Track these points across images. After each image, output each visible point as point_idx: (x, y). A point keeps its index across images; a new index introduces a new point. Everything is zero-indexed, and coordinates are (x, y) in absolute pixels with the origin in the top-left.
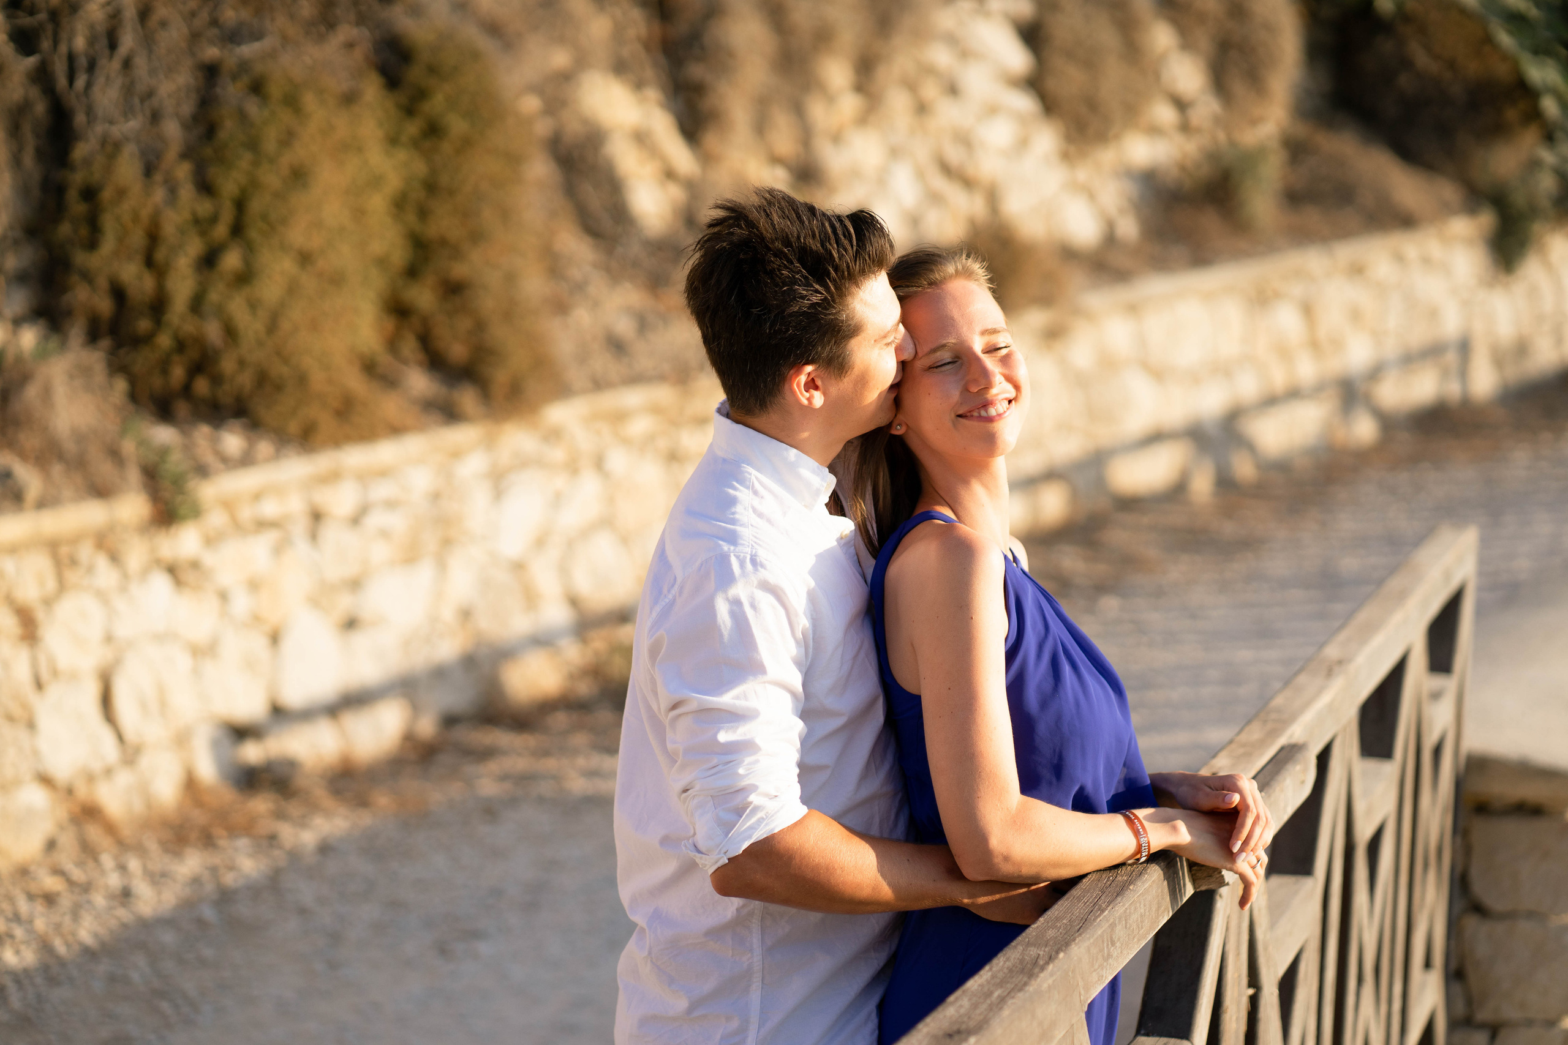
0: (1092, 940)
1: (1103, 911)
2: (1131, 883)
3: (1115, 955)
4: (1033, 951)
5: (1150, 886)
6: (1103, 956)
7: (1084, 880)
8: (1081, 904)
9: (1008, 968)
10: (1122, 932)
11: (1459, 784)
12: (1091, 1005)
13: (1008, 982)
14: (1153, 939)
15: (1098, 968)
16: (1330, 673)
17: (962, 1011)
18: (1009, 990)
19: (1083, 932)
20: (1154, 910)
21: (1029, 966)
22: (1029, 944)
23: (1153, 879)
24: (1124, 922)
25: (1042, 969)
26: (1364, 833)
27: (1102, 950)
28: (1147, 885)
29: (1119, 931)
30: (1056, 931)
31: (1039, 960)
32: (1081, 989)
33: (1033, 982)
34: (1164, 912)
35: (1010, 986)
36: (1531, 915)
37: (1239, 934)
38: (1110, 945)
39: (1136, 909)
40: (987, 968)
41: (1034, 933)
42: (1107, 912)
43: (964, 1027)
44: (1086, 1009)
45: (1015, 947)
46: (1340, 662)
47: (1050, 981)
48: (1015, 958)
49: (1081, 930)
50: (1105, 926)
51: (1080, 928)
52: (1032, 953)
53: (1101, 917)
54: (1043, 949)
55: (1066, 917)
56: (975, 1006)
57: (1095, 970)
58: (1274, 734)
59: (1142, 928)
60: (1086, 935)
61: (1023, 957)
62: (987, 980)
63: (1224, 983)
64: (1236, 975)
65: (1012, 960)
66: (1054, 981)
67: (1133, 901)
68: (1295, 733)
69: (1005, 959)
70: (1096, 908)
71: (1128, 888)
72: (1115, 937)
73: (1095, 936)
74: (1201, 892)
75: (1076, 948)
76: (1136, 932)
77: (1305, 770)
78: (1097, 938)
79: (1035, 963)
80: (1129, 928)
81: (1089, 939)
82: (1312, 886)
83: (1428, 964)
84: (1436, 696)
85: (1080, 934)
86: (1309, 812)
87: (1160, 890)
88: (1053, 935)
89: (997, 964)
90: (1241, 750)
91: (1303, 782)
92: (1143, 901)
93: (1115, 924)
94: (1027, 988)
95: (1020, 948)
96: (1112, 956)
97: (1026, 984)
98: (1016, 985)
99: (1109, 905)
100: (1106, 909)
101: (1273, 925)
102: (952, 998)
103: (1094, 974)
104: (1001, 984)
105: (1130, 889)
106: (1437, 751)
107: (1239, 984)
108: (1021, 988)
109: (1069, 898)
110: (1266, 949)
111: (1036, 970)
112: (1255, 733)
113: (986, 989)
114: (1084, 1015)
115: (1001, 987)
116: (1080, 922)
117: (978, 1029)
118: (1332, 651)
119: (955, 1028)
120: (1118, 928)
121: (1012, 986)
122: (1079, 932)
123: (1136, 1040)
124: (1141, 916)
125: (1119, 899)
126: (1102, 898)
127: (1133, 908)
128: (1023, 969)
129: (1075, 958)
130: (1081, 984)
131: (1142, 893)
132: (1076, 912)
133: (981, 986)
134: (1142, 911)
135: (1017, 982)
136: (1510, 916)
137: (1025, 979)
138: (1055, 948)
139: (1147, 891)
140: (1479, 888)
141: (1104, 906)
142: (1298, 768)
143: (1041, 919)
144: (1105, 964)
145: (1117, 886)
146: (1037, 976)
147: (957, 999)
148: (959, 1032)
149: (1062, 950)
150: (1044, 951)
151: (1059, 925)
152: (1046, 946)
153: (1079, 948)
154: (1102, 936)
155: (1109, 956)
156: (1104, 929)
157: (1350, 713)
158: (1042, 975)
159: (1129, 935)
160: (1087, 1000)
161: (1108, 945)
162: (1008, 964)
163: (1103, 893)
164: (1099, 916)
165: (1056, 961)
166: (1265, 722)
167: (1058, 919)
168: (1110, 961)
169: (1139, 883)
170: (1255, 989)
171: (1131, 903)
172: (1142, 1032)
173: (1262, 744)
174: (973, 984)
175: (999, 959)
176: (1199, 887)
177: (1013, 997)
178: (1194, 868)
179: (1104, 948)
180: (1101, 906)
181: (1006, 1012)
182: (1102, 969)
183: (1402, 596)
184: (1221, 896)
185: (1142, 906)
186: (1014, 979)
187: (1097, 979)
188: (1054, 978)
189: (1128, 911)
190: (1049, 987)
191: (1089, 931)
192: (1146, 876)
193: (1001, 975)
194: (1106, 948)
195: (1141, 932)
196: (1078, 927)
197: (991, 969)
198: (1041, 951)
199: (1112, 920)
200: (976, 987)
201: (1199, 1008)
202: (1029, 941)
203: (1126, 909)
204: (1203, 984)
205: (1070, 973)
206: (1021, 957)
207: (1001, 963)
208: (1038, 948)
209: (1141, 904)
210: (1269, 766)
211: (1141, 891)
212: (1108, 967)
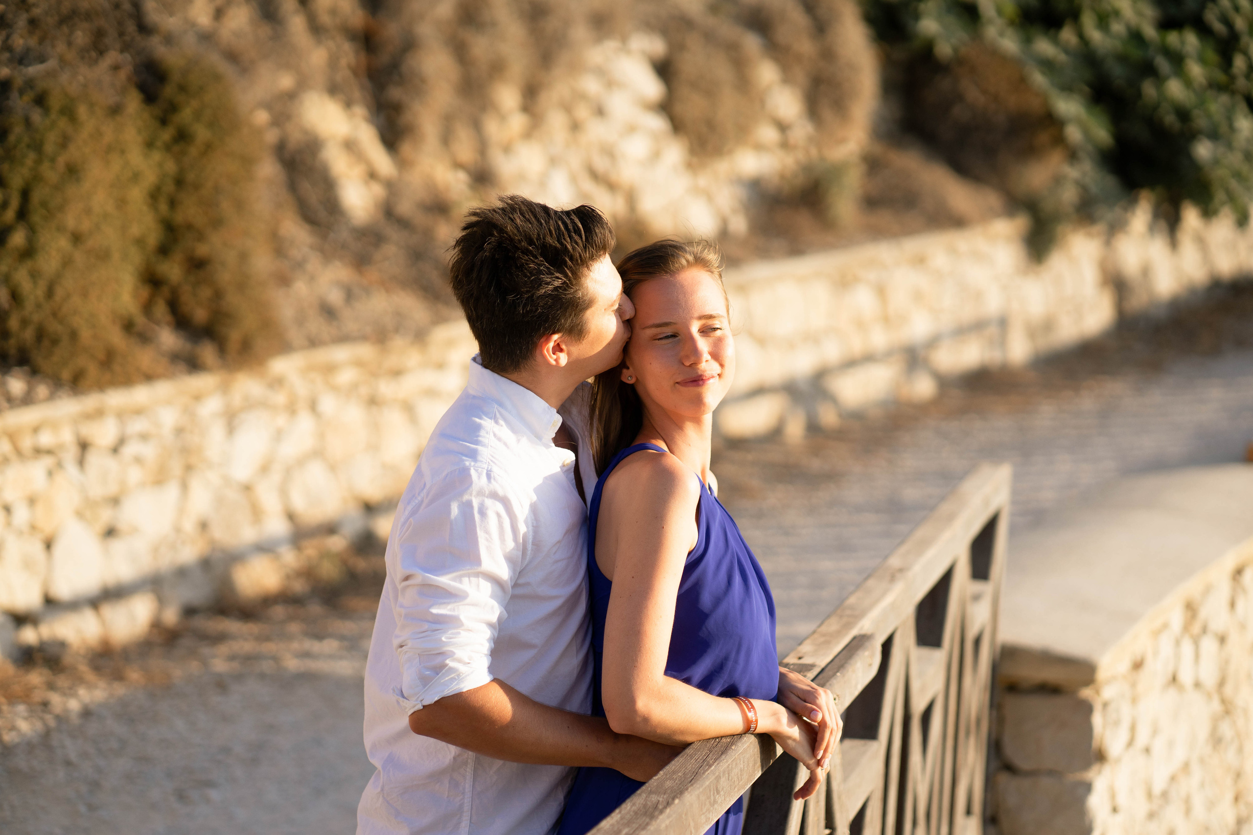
0: (701, 790)
1: (710, 766)
2: (733, 744)
3: (719, 801)
4: (654, 798)
5: (748, 746)
6: (710, 802)
8: (693, 761)
9: (634, 811)
10: (725, 783)
11: (995, 668)
13: (634, 823)
14: (750, 789)
15: (706, 812)
16: (893, 578)
18: (634, 829)
19: (694, 783)
20: (751, 765)
21: (650, 810)
22: (651, 792)
23: (750, 741)
24: (727, 775)
25: (661, 812)
26: (918, 706)
27: (709, 798)
28: (746, 746)
29: (723, 782)
30: (673, 782)
31: (658, 805)
32: (692, 829)
33: (654, 823)
35: (635, 826)
36: (1052, 773)
38: (716, 794)
39: (736, 764)
40: (617, 811)
41: (656, 784)
42: (713, 767)
45: (640, 794)
46: (901, 570)
47: (667, 822)
48: (639, 804)
49: (693, 781)
50: (712, 778)
51: (692, 780)
52: (653, 799)
53: (709, 771)
54: (662, 796)
55: (681, 771)
57: (703, 814)
58: (848, 626)
60: (696, 785)
61: (646, 802)
62: (617, 821)
63: (806, 824)
64: (816, 819)
65: (637, 806)
66: (670, 822)
67: (735, 759)
68: (864, 626)
69: (631, 804)
70: (705, 764)
71: (731, 748)
72: (720, 787)
75: (688, 796)
76: (736, 783)
77: (872, 656)
78: (705, 788)
79: (656, 807)
80: (731, 780)
81: (699, 788)
82: (877, 748)
83: (969, 812)
84: (976, 598)
85: (692, 785)
86: (875, 690)
88: (670, 785)
89: (626, 808)
90: (822, 639)
91: (870, 665)
92: (742, 758)
93: (720, 777)
94: (649, 827)
95: (644, 795)
96: (717, 802)
97: (647, 824)
98: (640, 825)
99: (716, 761)
100: (713, 765)
101: (845, 778)
103: (703, 817)
104: (628, 824)
105: (732, 749)
106: (977, 642)
107: (818, 826)
108: (644, 827)
109: (684, 756)
110: (839, 798)
111: (656, 813)
112: (833, 625)
113: (616, 829)
115: (628, 826)
116: (692, 775)
118: (895, 561)
120: (723, 780)
121: (637, 826)
122: (691, 783)
124: (741, 770)
125: (723, 757)
126: (710, 756)
127: (734, 764)
128: (646, 812)
129: (688, 804)
130: (692, 824)
132: (689, 767)
133: (612, 825)
134: (742, 766)
135: (641, 823)
136: (1033, 774)
137: (648, 820)
138: (672, 795)
139: (745, 750)
140: (1011, 751)
141: (711, 762)
142: (867, 653)
144: (712, 808)
145: (721, 747)
146: (657, 818)
149: (677, 798)
150: (663, 798)
151: (675, 777)
152: (665, 794)
153: (691, 795)
154: (709, 786)
155: (715, 802)
156: (711, 780)
157: (908, 611)
158: (661, 817)
159: (731, 785)
161: (714, 793)
162: (634, 808)
163: (711, 751)
164: (707, 770)
165: (673, 806)
166: (841, 617)
167: (674, 772)
168: (716, 806)
169: (740, 744)
170: (831, 830)
171: (733, 761)
173: (839, 634)
175: (627, 805)
179: (711, 796)
180: (709, 762)
182: (709, 812)
183: (951, 518)
185: (742, 762)
186: (638, 820)
187: (705, 821)
188: (671, 819)
189: (730, 766)
190: (667, 827)
191: (698, 782)
193: (628, 817)
194: (712, 796)
195: (740, 783)
196: (690, 779)
197: (620, 812)
198: (660, 797)
199: (717, 774)
200: (608, 826)
202: (651, 790)
203: (729, 764)
204: (789, 825)
205: (684, 816)
206: (644, 803)
207: (629, 808)
208: (658, 796)
209: (740, 761)
210: (844, 652)
211: (741, 751)
212: (714, 810)
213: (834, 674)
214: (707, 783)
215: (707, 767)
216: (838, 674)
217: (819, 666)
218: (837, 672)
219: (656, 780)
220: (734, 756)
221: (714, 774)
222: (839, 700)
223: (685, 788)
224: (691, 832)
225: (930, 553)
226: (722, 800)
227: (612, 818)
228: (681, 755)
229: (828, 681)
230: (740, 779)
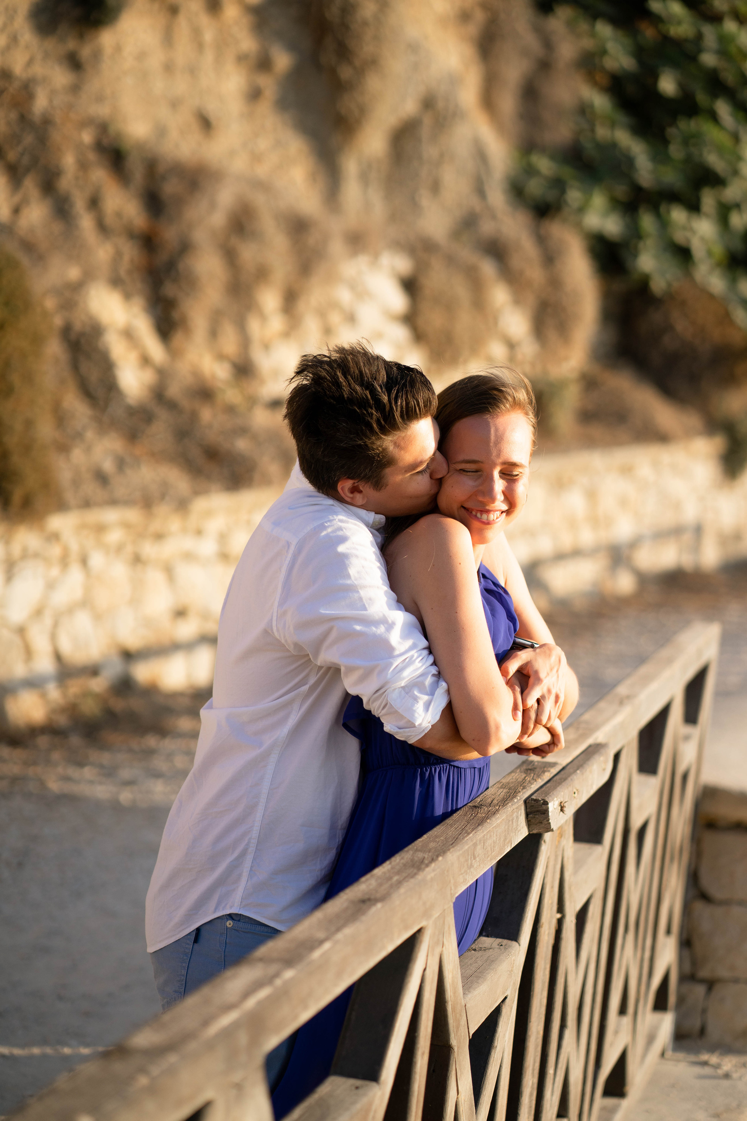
0: (461, 852)
1: (469, 834)
2: (488, 818)
3: (475, 866)
4: (420, 855)
5: (501, 822)
6: (467, 865)
7: (454, 815)
8: (453, 829)
9: (402, 863)
10: (481, 851)
11: (698, 805)
12: (457, 898)
13: (403, 872)
16: (622, 702)
17: (371, 887)
18: (404, 877)
19: (455, 846)
20: (502, 840)
21: (417, 863)
22: (417, 850)
23: (503, 818)
24: (482, 844)
25: (427, 866)
26: (636, 823)
27: (467, 861)
28: (499, 821)
29: (479, 850)
30: (436, 844)
31: (424, 860)
32: (452, 886)
33: (421, 873)
34: (508, 843)
35: (404, 875)
36: (742, 902)
37: (554, 872)
38: (473, 859)
39: (490, 836)
40: (388, 862)
41: (420, 844)
42: (471, 835)
43: (372, 897)
44: (454, 900)
45: (407, 851)
47: (432, 875)
48: (407, 858)
49: (454, 844)
50: (470, 844)
52: (419, 856)
53: (468, 838)
54: (427, 854)
55: (442, 836)
56: (380, 885)
57: (462, 874)
58: (584, 736)
59: (494, 851)
60: (457, 848)
62: (388, 870)
63: (541, 906)
64: (550, 902)
65: (405, 859)
66: (435, 875)
67: (489, 831)
68: (599, 737)
70: (464, 831)
72: (476, 854)
73: (463, 850)
74: (533, 834)
75: (450, 855)
77: (606, 762)
79: (422, 861)
80: (486, 849)
81: (459, 850)
82: (601, 854)
83: (668, 932)
84: (687, 738)
85: (453, 847)
86: (605, 791)
87: (507, 827)
88: (434, 846)
91: (604, 770)
92: (495, 832)
93: (477, 844)
94: (417, 877)
95: (411, 852)
96: (473, 866)
97: (415, 874)
98: (409, 874)
99: (473, 830)
100: (471, 833)
101: (576, 872)
102: (363, 879)
103: (461, 876)
104: (398, 873)
105: (487, 822)
106: (685, 777)
107: (551, 909)
108: (413, 876)
109: (444, 825)
110: (570, 888)
111: (423, 866)
112: (571, 734)
113: (387, 875)
114: (452, 905)
116: (453, 840)
117: (383, 899)
118: (622, 690)
119: (367, 897)
120: (479, 847)
121: (406, 875)
122: (452, 845)
123: (479, 939)
124: (494, 842)
125: (480, 827)
126: (468, 826)
127: (489, 835)
128: (414, 865)
129: (450, 862)
130: (452, 881)
131: (495, 826)
132: (450, 833)
133: (384, 873)
134: (495, 839)
135: (409, 872)
136: (727, 903)
137: (415, 871)
138: (436, 854)
139: (498, 826)
140: (707, 882)
141: (469, 831)
142: (602, 758)
143: (425, 836)
144: (468, 871)
145: (478, 819)
146: (424, 870)
147: (367, 880)
148: (369, 900)
149: (441, 856)
150: (428, 855)
151: (438, 840)
152: (429, 852)
153: (453, 855)
154: (468, 851)
155: (471, 866)
156: (469, 846)
157: (633, 734)
158: (427, 870)
160: (455, 894)
161: (471, 858)
162: (402, 861)
163: (468, 823)
164: (466, 836)
165: (437, 862)
166: (578, 729)
167: (437, 837)
168: (472, 869)
169: (493, 819)
170: (562, 915)
172: (484, 934)
174: (378, 871)
176: (532, 831)
177: (407, 881)
178: (529, 816)
179: (468, 859)
180: (467, 831)
181: (402, 890)
182: (466, 874)
183: (670, 661)
184: (545, 842)
186: (407, 871)
187: (462, 881)
188: (435, 873)
189: (485, 837)
190: (431, 878)
191: (459, 845)
192: (498, 815)
193: (398, 867)
194: (469, 860)
195: (493, 854)
196: (452, 842)
197: (390, 863)
199: (475, 841)
200: (380, 873)
201: (525, 920)
202: (417, 849)
203: (484, 834)
204: (529, 903)
205: (446, 872)
206: (412, 858)
207: (398, 861)
208: (423, 853)
209: (494, 834)
210: (581, 756)
211: (495, 825)
212: (470, 873)
213: (575, 771)
214: (466, 847)
215: (466, 834)
216: (578, 772)
217: (561, 765)
218: (578, 769)
219: (420, 841)
220: (489, 828)
221: (472, 841)
222: (578, 793)
223: (448, 848)
224: (451, 888)
225: (654, 686)
226: (477, 866)
227: (384, 868)
228: (442, 824)
229: (569, 776)
230: (492, 849)
